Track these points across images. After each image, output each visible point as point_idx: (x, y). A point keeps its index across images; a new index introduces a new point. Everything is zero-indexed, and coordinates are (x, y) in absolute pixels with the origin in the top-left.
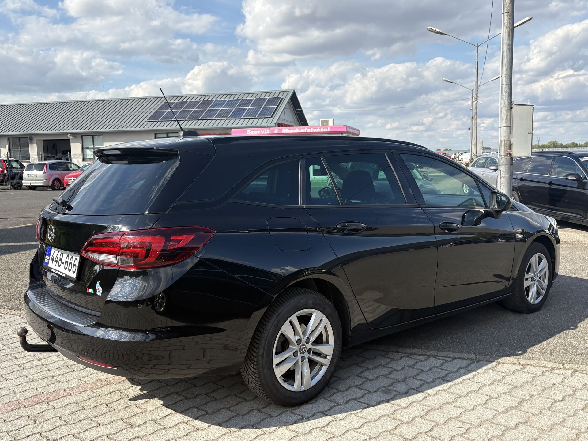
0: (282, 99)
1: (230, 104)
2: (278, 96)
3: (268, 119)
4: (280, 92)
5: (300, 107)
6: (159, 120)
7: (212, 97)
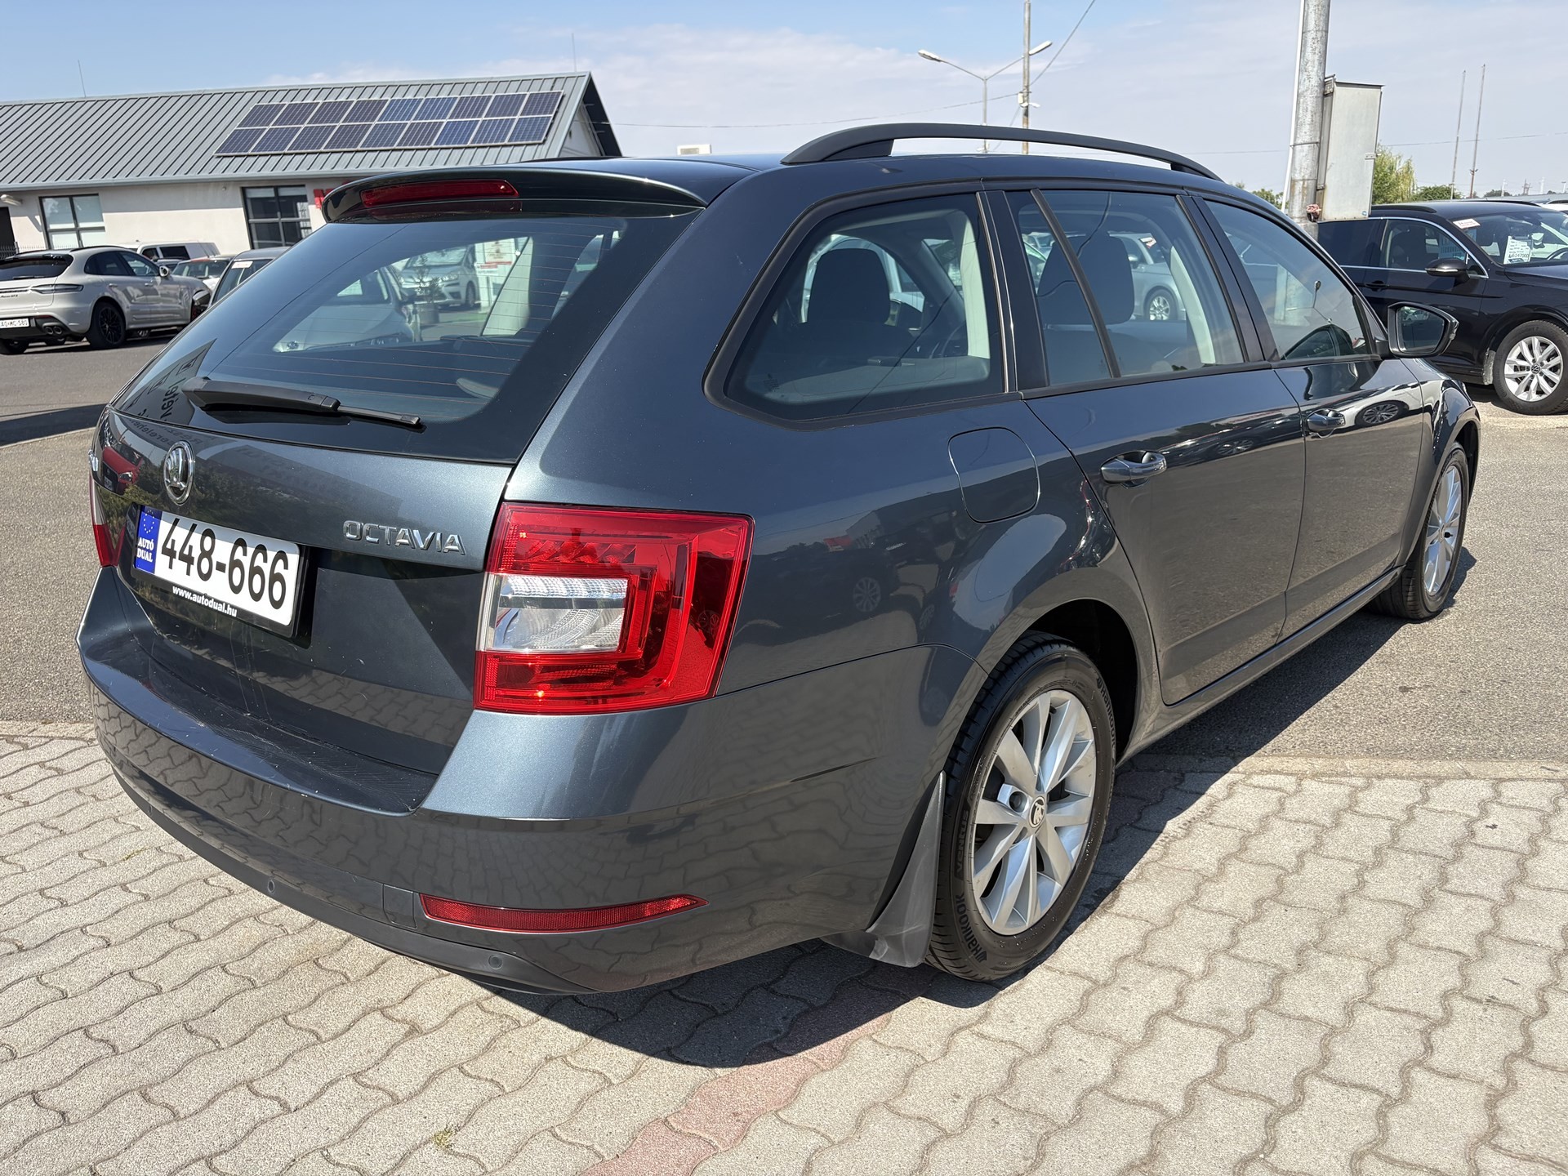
0: (563, 97)
1: (432, 110)
2: (552, 89)
3: (535, 147)
4: (557, 78)
5: (606, 119)
6: (249, 152)
7: (380, 90)
